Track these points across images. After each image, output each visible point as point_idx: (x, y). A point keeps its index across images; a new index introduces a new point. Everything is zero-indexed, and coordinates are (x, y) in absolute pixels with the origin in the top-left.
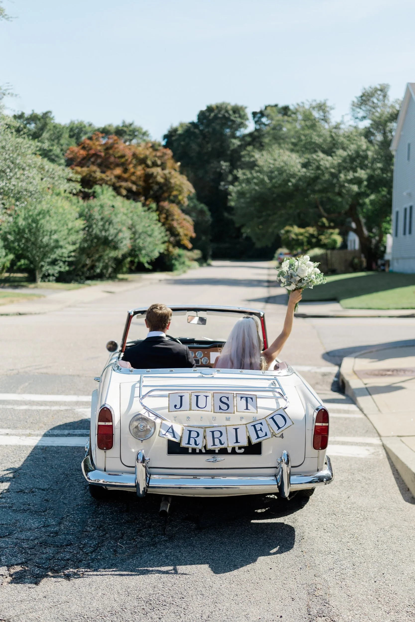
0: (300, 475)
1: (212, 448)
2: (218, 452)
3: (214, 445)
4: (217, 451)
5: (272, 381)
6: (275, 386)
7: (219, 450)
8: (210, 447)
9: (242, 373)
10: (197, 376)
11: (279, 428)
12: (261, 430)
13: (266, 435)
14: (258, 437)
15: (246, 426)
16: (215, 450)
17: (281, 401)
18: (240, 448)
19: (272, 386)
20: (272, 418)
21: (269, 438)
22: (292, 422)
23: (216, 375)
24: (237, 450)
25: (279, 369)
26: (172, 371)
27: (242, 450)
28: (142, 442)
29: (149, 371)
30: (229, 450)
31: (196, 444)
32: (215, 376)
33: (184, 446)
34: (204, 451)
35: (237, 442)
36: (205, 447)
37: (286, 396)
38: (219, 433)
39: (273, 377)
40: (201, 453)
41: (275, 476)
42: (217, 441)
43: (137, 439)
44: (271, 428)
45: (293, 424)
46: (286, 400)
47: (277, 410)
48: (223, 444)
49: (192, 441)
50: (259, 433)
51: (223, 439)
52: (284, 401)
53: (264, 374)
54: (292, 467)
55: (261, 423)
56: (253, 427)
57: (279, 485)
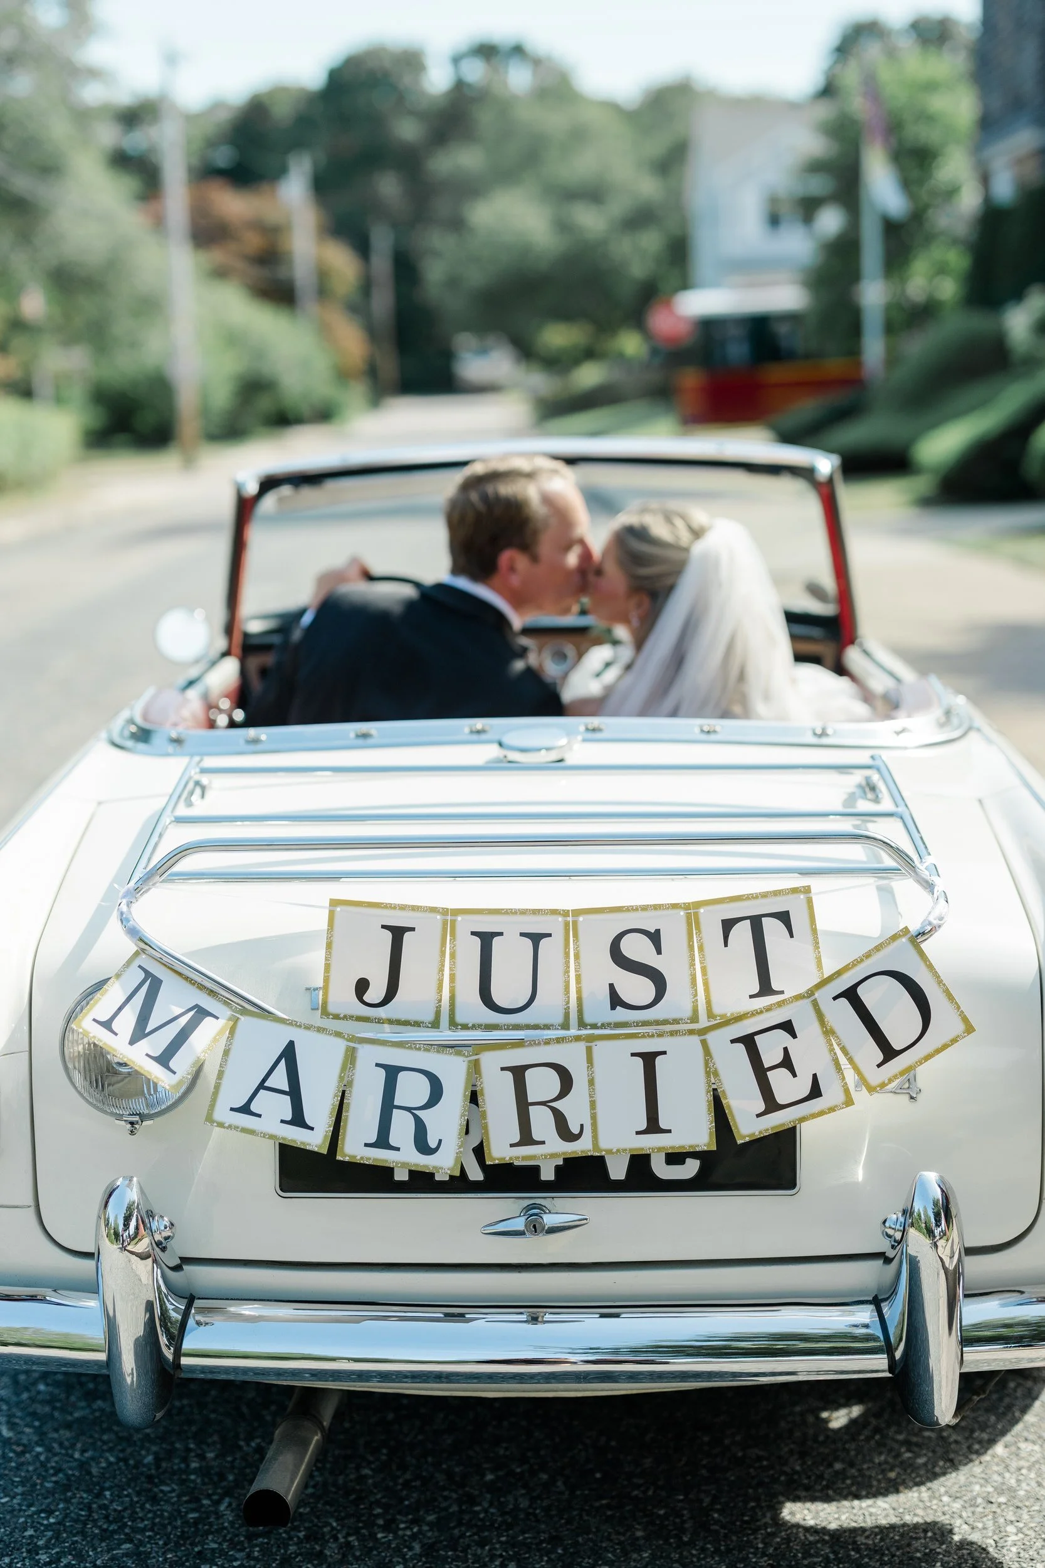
0: (1015, 1297)
1: (521, 1155)
2: (552, 1178)
3: (526, 1138)
4: (548, 1174)
5: (858, 777)
6: (877, 800)
7: (557, 1168)
8: (501, 1151)
9: (712, 737)
10: (480, 761)
11: (889, 1053)
12: (786, 1063)
13: (815, 1091)
14: (772, 1105)
15: (704, 1043)
16: (536, 1170)
17: (905, 887)
18: (675, 1158)
19: (863, 806)
20: (851, 995)
21: (832, 1109)
22: (965, 1019)
23: (581, 752)
24: (662, 1170)
25: (901, 713)
26: (365, 736)
27: (691, 1168)
28: (132, 1132)
29: (256, 741)
30: (618, 1170)
31: (422, 1145)
32: (570, 760)
33: (358, 1160)
34: (476, 1174)
35: (653, 1126)
36: (479, 1152)
37: (929, 860)
38: (554, 1078)
39: (863, 757)
40: (459, 1184)
41: (877, 1302)
42: (542, 1122)
43: (105, 1112)
44: (844, 1050)
45: (970, 1029)
46: (929, 886)
47: (878, 948)
48: (575, 1137)
49: (402, 1129)
50: (778, 1079)
51: (574, 1109)
52: (917, 888)
53: (825, 741)
54: (970, 1251)
55: (787, 1027)
56: (741, 1047)
57: (898, 1354)
